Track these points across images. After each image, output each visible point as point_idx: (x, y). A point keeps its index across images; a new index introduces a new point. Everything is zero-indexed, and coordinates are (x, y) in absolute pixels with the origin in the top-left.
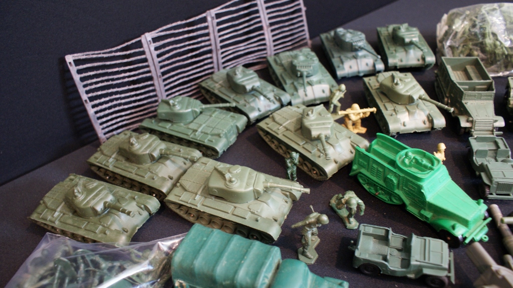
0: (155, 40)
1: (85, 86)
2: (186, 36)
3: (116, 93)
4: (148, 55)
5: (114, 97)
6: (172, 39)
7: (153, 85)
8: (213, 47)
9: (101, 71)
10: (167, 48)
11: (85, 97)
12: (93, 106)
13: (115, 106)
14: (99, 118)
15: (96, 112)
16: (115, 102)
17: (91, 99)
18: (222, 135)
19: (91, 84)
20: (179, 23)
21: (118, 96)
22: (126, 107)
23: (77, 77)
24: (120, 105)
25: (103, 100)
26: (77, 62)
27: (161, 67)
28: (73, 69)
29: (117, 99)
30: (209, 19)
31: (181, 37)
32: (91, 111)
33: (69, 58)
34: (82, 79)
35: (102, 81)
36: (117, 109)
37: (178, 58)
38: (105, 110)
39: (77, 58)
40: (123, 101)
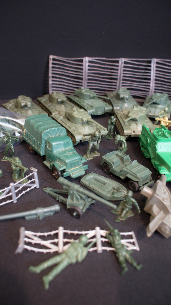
0: (90, 62)
1: (53, 70)
2: (106, 66)
3: (64, 79)
4: (84, 67)
5: (63, 80)
6: (99, 65)
7: (82, 83)
8: (118, 77)
9: (61, 67)
10: (94, 68)
11: (50, 75)
12: (53, 81)
13: (62, 85)
14: (53, 87)
15: (53, 84)
16: (62, 83)
17: (53, 77)
18: (94, 107)
19: (55, 71)
20: (104, 59)
21: (64, 81)
22: (66, 87)
23: (51, 65)
24: (64, 85)
25: (57, 80)
26: (54, 59)
27: (88, 76)
28: (51, 62)
29: (64, 82)
30: (120, 62)
31: (103, 66)
32: (51, 82)
33: (51, 57)
34: (53, 67)
35: (60, 71)
36: (62, 86)
37: (98, 76)
38: (57, 84)
39: (54, 58)
40: (66, 84)
